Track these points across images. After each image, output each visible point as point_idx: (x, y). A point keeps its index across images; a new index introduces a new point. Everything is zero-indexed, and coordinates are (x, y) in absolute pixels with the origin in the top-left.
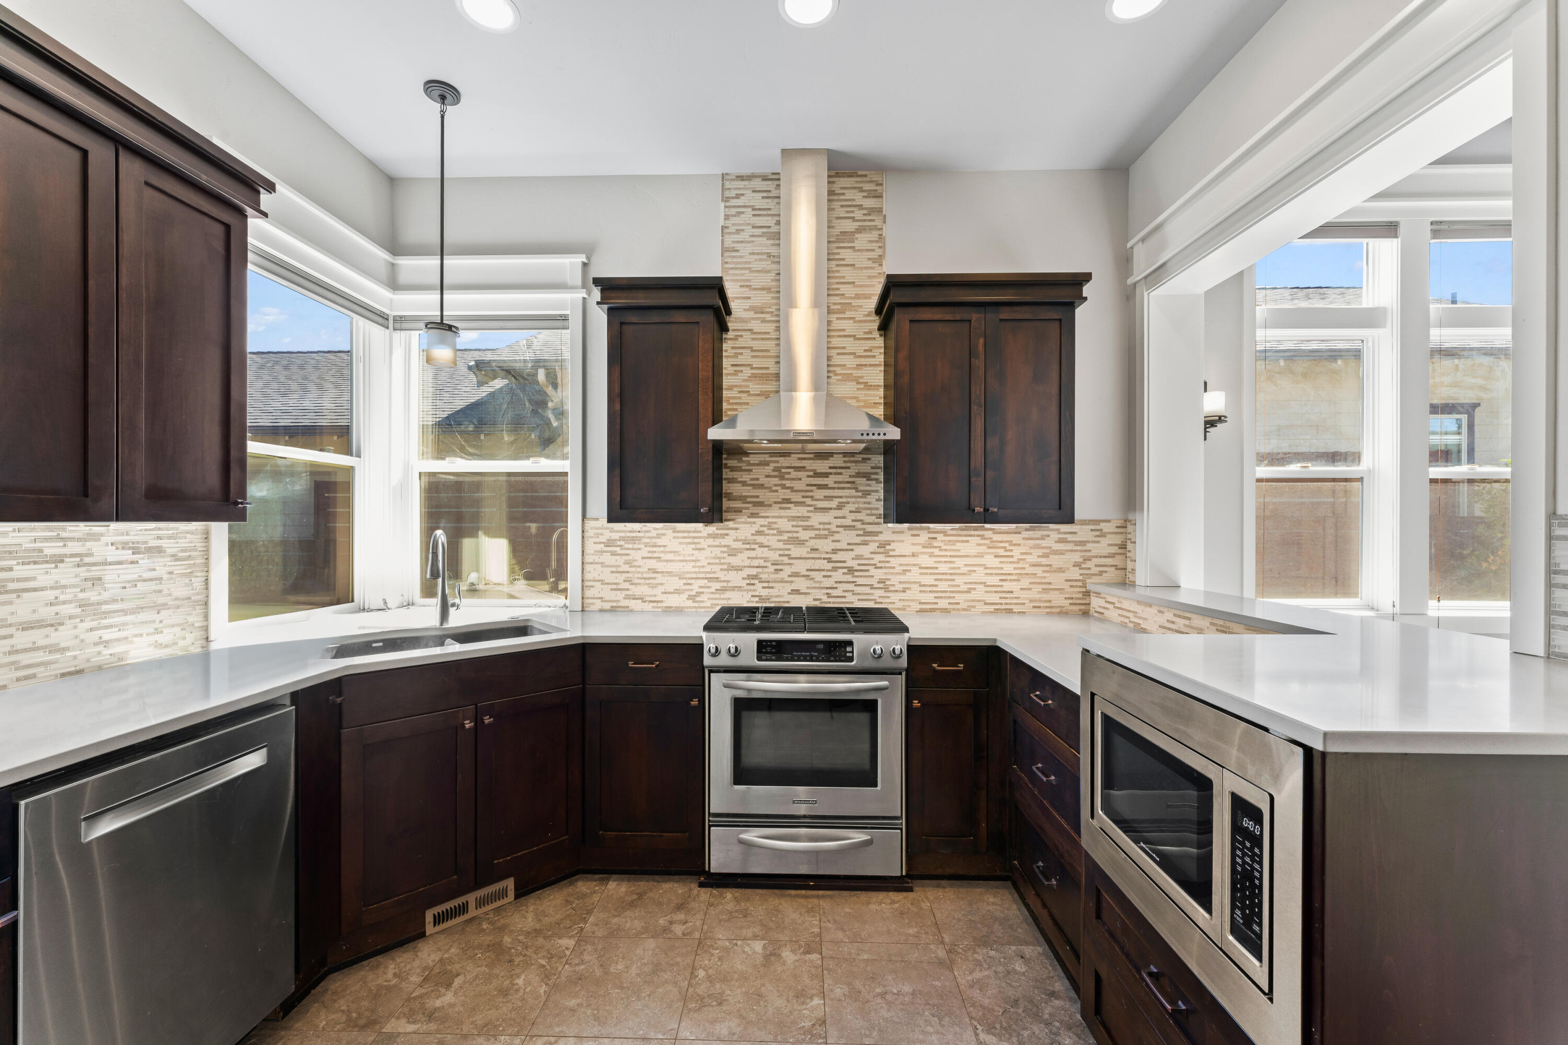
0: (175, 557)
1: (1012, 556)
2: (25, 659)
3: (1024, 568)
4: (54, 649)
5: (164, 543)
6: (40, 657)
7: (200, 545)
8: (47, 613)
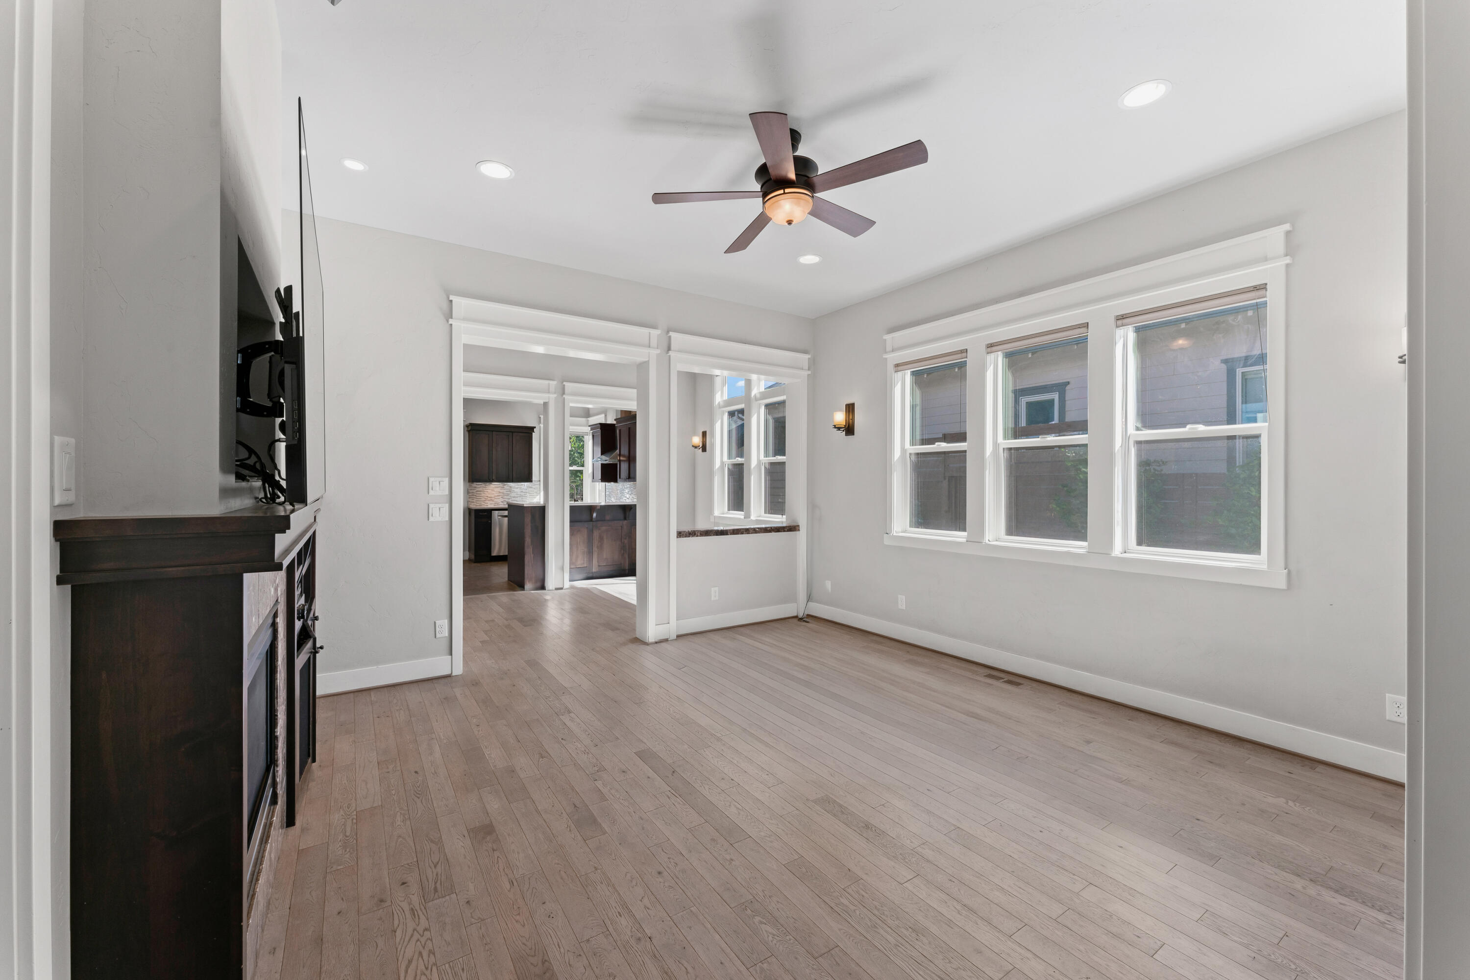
0: (534, 488)
5: (532, 486)
7: (538, 487)
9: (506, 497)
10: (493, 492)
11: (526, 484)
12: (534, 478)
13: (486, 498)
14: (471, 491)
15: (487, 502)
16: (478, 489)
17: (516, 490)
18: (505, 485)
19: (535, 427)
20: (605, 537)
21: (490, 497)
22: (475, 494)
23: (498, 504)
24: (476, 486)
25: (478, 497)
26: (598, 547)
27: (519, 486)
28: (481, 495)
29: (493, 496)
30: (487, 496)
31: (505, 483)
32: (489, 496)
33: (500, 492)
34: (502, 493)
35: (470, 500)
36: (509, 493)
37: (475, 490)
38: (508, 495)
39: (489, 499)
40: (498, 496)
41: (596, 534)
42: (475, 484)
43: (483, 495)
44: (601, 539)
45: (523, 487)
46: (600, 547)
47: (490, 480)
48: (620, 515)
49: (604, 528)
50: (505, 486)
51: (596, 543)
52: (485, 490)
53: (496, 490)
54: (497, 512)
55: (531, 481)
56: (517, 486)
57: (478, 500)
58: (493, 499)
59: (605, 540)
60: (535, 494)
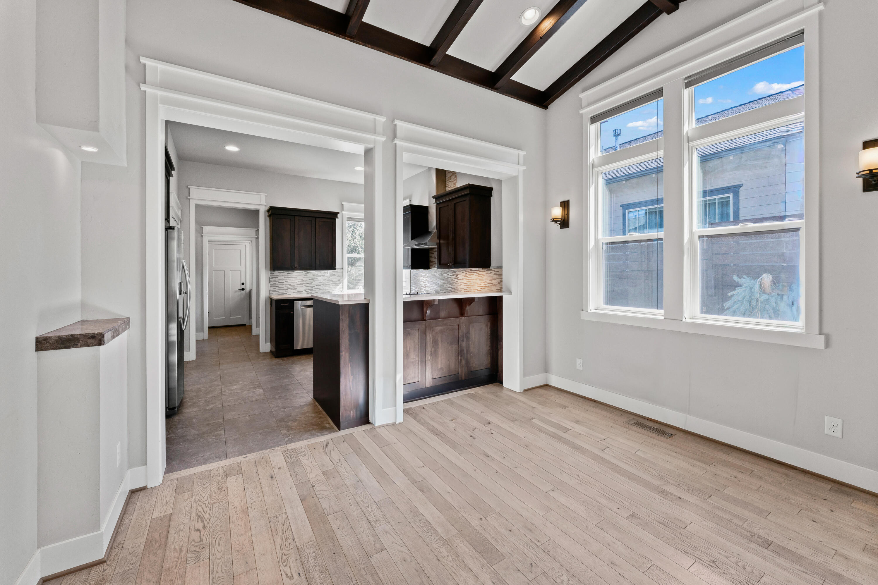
0: (337, 276)
1: (483, 280)
2: (316, 290)
3: (486, 284)
4: (320, 289)
5: (336, 274)
6: (318, 290)
7: (342, 274)
8: (319, 284)
9: (308, 285)
10: (296, 281)
11: (329, 272)
12: (338, 265)
13: (288, 286)
14: (272, 280)
15: (289, 290)
16: (280, 278)
17: (319, 278)
18: (308, 273)
19: (338, 213)
20: (440, 340)
21: (292, 286)
22: (277, 283)
23: (301, 292)
24: (278, 274)
25: (280, 286)
26: (431, 354)
27: (322, 274)
28: (283, 284)
29: (295, 284)
30: (290, 285)
31: (308, 271)
32: (292, 284)
33: (303, 281)
34: (305, 281)
35: (272, 289)
36: (312, 281)
37: (278, 279)
38: (311, 283)
39: (291, 287)
40: (301, 284)
41: (429, 337)
42: (277, 273)
43: (285, 283)
44: (435, 343)
45: (326, 275)
46: (435, 354)
47: (293, 268)
48: (455, 309)
49: (439, 328)
50: (308, 275)
51: (429, 349)
52: (288, 279)
53: (299, 278)
54: (300, 302)
55: (335, 269)
56: (320, 274)
57: (279, 289)
58: (296, 287)
59: (440, 344)
60: (338, 282)
